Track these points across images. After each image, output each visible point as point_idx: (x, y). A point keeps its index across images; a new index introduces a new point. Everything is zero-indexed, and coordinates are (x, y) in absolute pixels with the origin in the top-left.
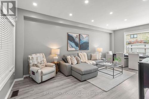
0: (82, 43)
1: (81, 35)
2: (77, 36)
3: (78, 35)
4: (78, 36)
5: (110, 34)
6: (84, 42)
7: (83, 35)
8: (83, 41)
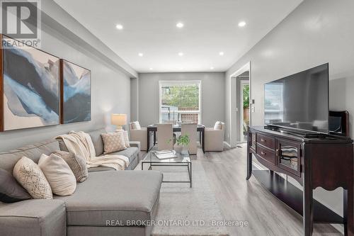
0: (72, 94)
1: (68, 66)
2: (51, 63)
3: (55, 60)
4: (56, 68)
5: (132, 79)
6: (77, 91)
7: (73, 67)
8: (75, 89)
